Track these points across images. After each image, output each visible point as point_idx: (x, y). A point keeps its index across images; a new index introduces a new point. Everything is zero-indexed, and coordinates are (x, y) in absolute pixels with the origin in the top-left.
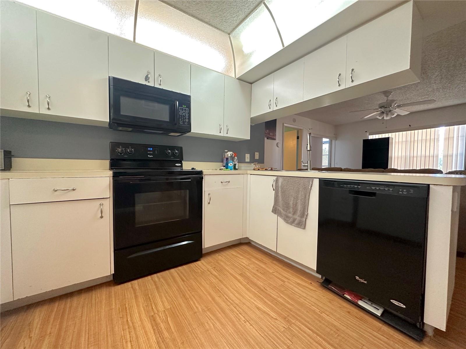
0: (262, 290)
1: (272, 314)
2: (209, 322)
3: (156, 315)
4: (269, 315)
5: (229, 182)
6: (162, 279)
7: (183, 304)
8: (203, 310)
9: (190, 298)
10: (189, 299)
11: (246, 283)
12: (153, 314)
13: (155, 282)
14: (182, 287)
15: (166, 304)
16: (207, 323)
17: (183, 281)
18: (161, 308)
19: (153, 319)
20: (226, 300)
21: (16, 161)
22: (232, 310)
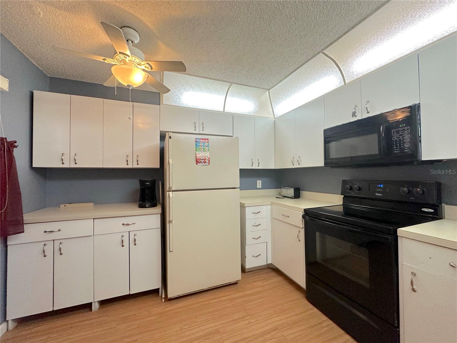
12: (280, 328)
13: (320, 324)
15: (292, 336)
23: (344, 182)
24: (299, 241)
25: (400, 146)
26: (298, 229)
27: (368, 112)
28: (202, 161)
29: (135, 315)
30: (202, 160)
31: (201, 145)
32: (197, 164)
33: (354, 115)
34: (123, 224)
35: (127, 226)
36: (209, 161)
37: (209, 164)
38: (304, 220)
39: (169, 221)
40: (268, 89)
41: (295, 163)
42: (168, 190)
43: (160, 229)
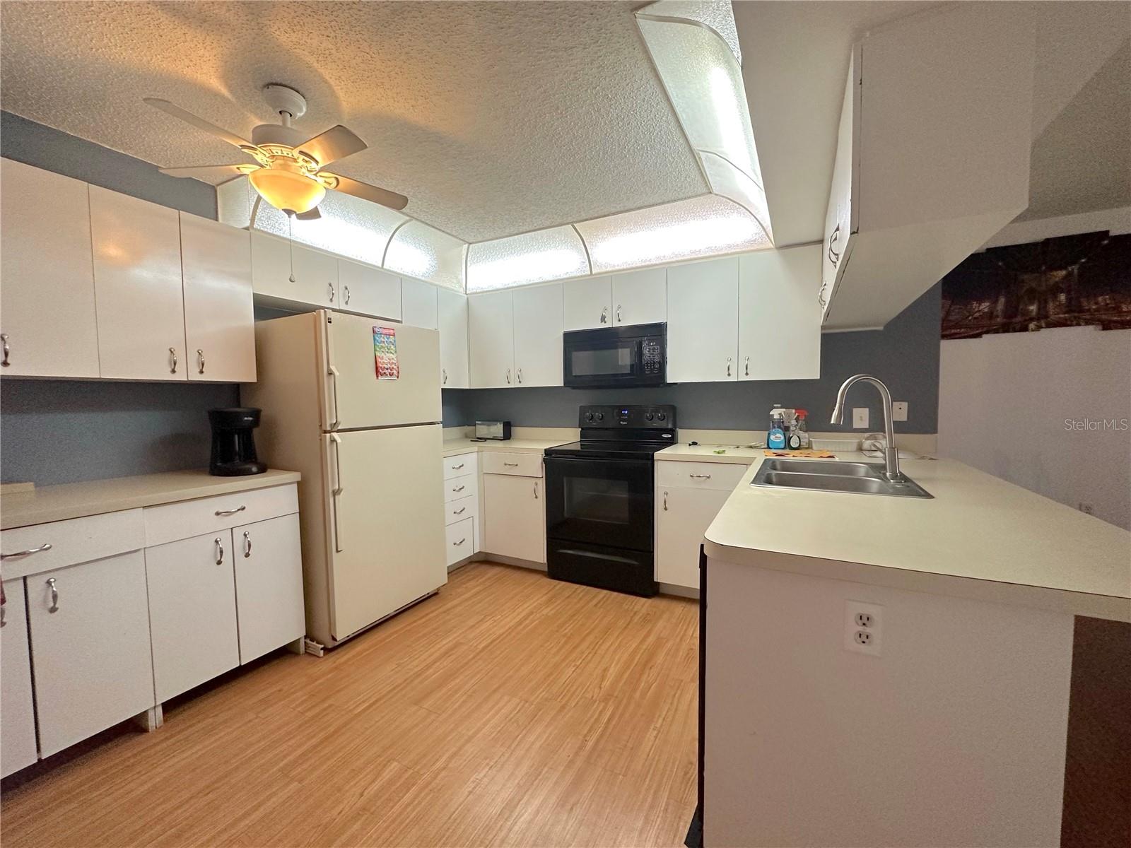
0: (646, 665)
2: (552, 645)
3: (535, 614)
4: (603, 680)
5: (709, 477)
7: (561, 620)
8: (566, 634)
9: (575, 620)
10: (572, 621)
11: (644, 648)
13: (575, 592)
14: (585, 609)
15: (552, 612)
16: (550, 644)
17: (596, 605)
18: (545, 612)
19: (531, 613)
20: (594, 644)
21: (517, 431)
22: (582, 652)
23: (583, 410)
24: (536, 497)
25: (651, 366)
26: (534, 481)
27: (619, 321)
28: (386, 371)
29: (280, 691)
30: (387, 369)
31: (383, 340)
32: (377, 377)
33: (603, 319)
34: (218, 514)
35: (227, 516)
36: (398, 373)
37: (398, 377)
38: (544, 465)
39: (333, 491)
40: (470, 242)
41: (512, 380)
42: (328, 429)
43: (298, 514)
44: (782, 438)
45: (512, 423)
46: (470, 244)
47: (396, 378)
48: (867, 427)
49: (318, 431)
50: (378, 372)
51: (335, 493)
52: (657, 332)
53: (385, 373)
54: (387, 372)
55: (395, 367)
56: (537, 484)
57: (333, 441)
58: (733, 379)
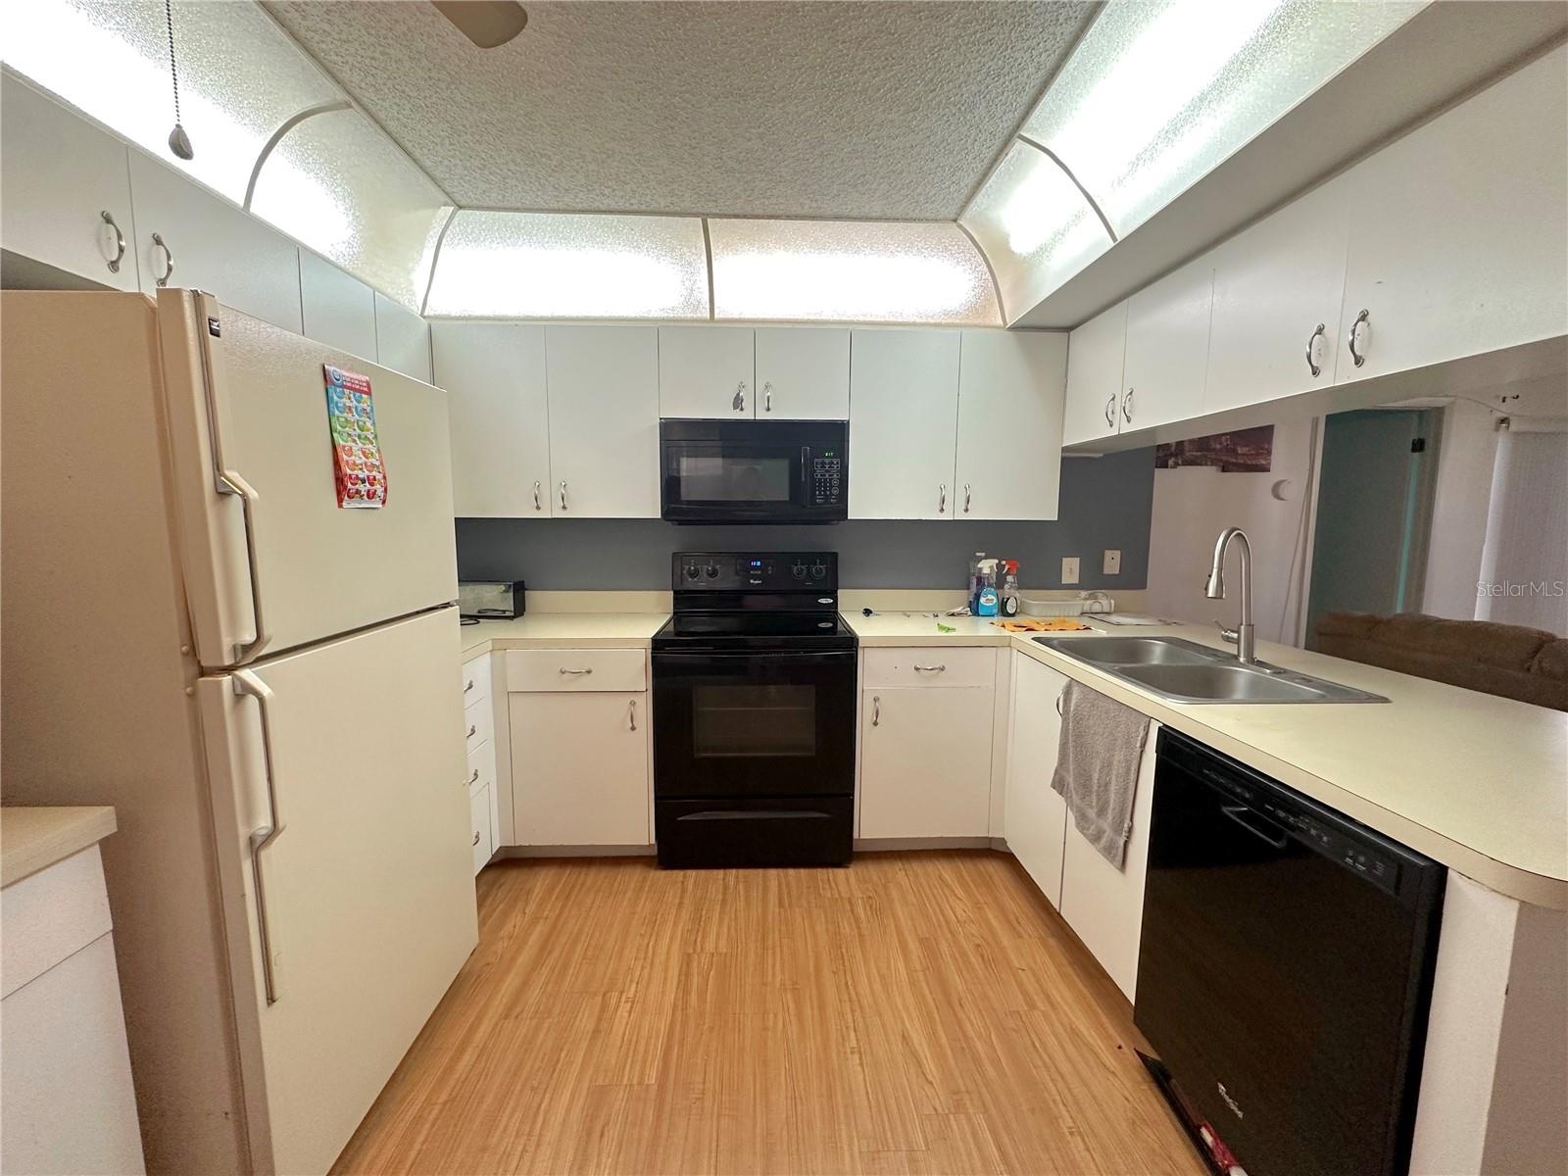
0: (950, 1003)
1: (931, 1068)
2: (780, 1016)
3: (696, 957)
4: (920, 1065)
5: (942, 669)
6: (741, 887)
7: (752, 957)
8: (783, 984)
9: (774, 948)
10: (770, 951)
11: (918, 967)
12: (691, 951)
13: (726, 887)
14: (770, 918)
15: (723, 943)
16: (775, 1015)
17: (781, 905)
18: (710, 946)
19: (687, 960)
20: (843, 987)
22: (842, 1014)
23: (677, 558)
24: (633, 728)
25: (825, 491)
26: (629, 698)
27: (768, 409)
28: (360, 487)
30: (363, 481)
31: (348, 403)
32: (340, 501)
36: (386, 490)
39: (251, 840)
40: (463, 203)
41: (544, 503)
42: (228, 661)
43: (110, 937)
44: (995, 601)
45: (526, 585)
46: (460, 207)
47: (381, 506)
48: (1077, 582)
49: (181, 671)
50: (342, 486)
51: (256, 846)
52: (835, 434)
53: (358, 492)
54: (363, 488)
55: (379, 476)
56: (633, 704)
57: (243, 691)
58: (946, 516)
